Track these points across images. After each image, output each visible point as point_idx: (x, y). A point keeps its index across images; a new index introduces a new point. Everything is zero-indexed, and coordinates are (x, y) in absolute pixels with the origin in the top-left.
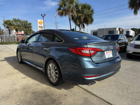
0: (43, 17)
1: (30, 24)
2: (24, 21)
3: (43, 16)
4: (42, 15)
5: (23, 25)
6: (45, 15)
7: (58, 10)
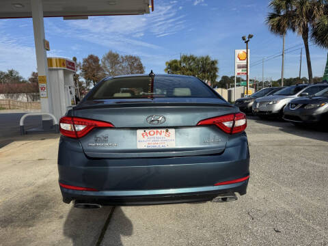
0: (246, 42)
1: (214, 63)
2: (203, 58)
3: (246, 40)
4: (244, 39)
5: (200, 66)
6: (250, 37)
7: (270, 18)
